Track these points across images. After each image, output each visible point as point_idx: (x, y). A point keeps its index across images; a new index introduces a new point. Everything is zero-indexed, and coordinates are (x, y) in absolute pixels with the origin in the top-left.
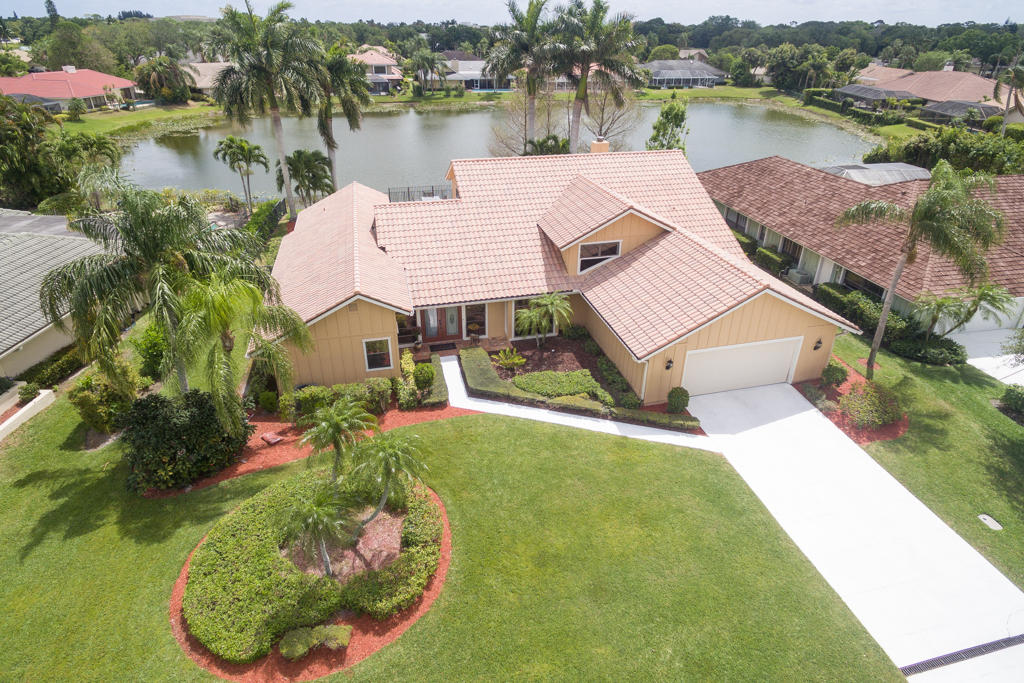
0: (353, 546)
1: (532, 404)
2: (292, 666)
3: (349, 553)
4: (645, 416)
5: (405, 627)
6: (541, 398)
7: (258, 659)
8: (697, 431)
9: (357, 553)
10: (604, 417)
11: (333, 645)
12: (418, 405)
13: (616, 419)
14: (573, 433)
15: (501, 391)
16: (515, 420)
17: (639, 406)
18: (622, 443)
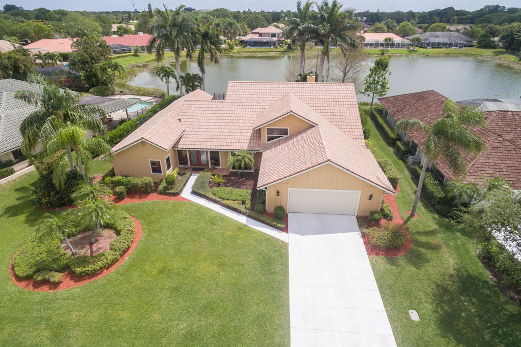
0: (91, 244)
1: (215, 202)
3: (88, 247)
4: (264, 218)
6: (218, 199)
7: (28, 278)
8: (285, 230)
9: (91, 248)
10: (244, 214)
12: (164, 192)
13: (249, 216)
14: (223, 218)
15: (203, 193)
16: (201, 207)
17: (264, 212)
18: (241, 228)
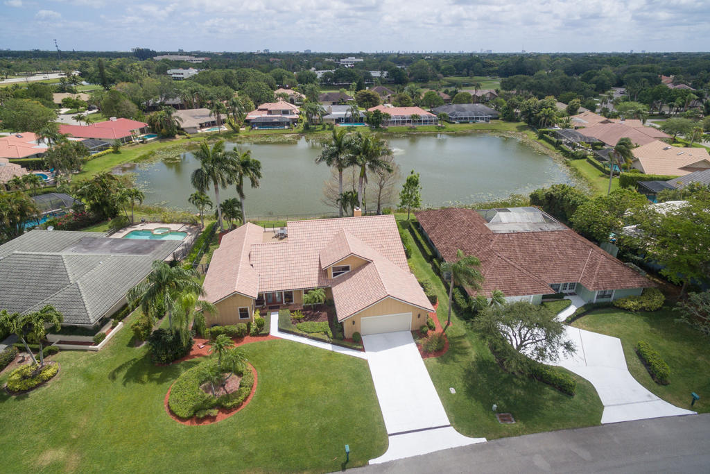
0: (223, 386)
1: (302, 336)
2: (200, 421)
3: (222, 388)
4: (346, 343)
5: (235, 412)
6: (305, 333)
7: (190, 418)
8: (363, 350)
9: (224, 388)
10: (328, 342)
11: (212, 415)
12: (257, 334)
13: (333, 343)
14: (314, 349)
15: (291, 330)
16: (293, 342)
17: (343, 339)
18: (331, 354)
